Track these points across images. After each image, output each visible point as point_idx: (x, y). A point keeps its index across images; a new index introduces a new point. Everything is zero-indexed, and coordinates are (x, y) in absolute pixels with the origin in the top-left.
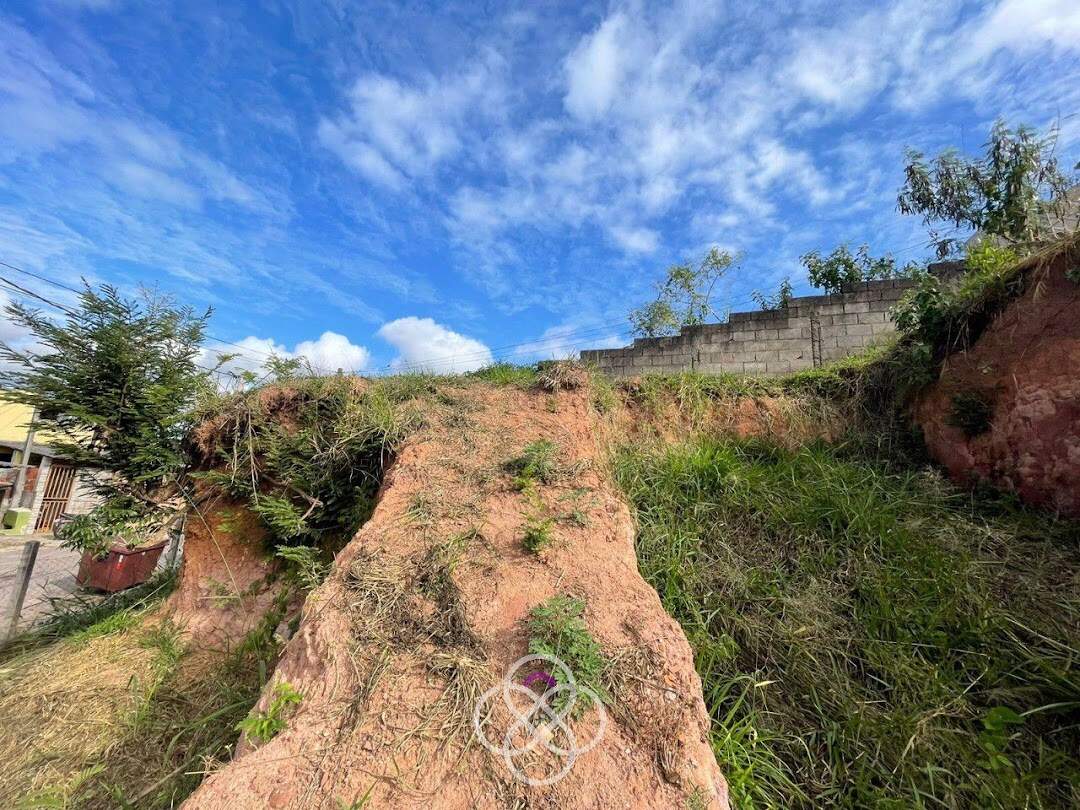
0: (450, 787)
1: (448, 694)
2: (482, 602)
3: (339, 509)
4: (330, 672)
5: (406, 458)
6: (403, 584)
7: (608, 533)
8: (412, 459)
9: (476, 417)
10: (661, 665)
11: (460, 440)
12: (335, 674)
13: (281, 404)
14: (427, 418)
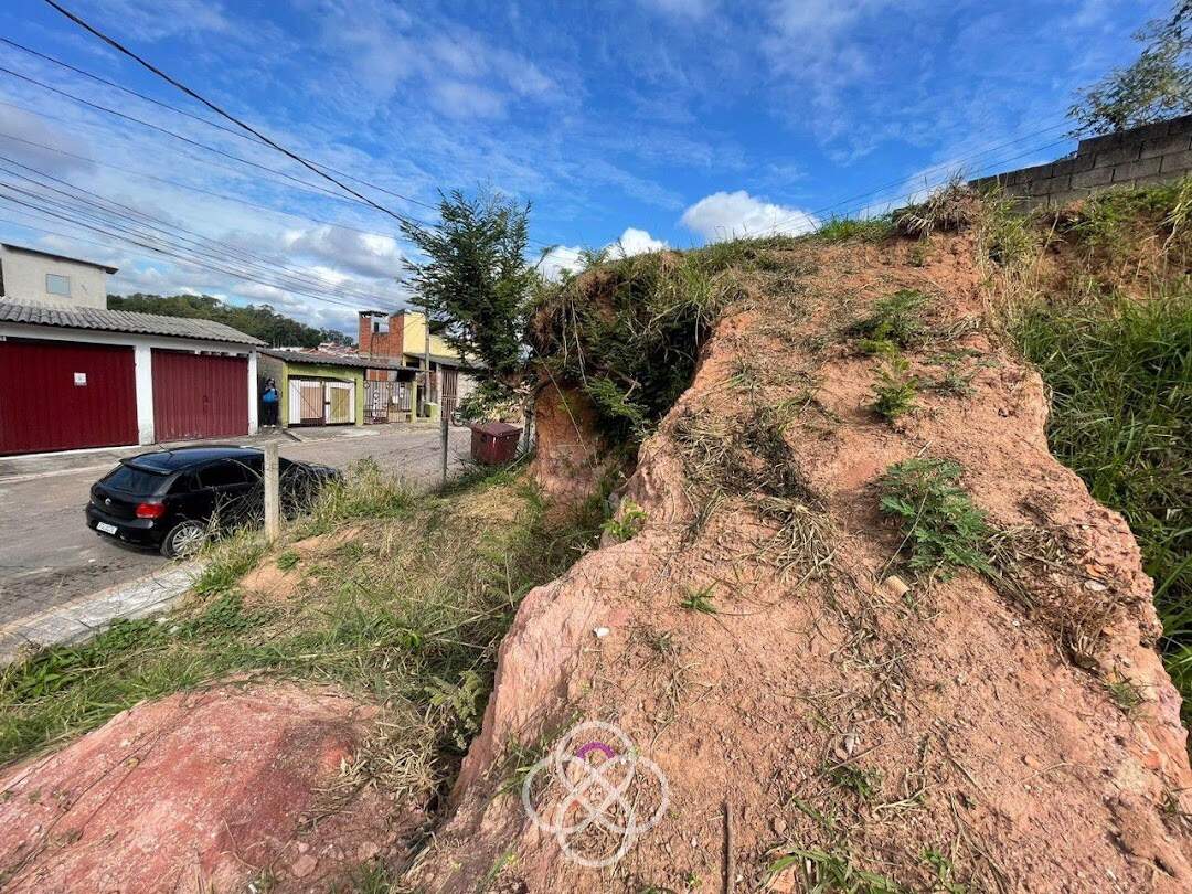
0: (788, 605)
1: (783, 533)
2: (819, 464)
3: (656, 391)
4: (668, 503)
5: (724, 329)
6: (730, 439)
7: (1002, 405)
8: (730, 331)
9: (806, 280)
10: (1082, 553)
11: (786, 308)
12: (672, 504)
13: (597, 290)
14: (745, 287)
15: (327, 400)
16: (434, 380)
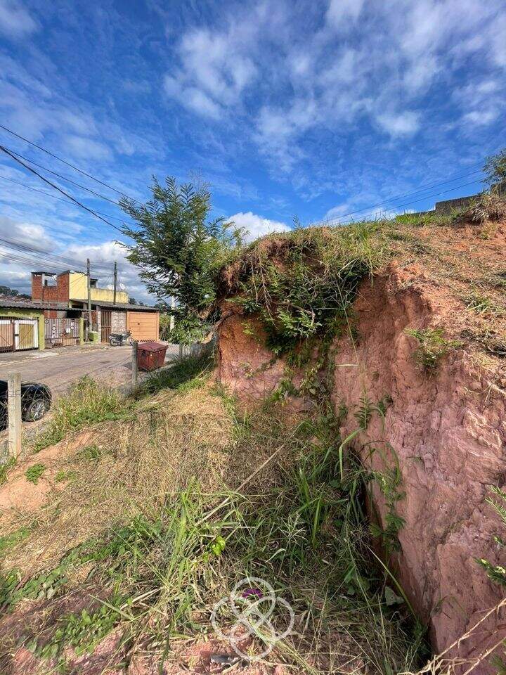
13: (274, 251)
15: (16, 333)
16: (95, 317)
